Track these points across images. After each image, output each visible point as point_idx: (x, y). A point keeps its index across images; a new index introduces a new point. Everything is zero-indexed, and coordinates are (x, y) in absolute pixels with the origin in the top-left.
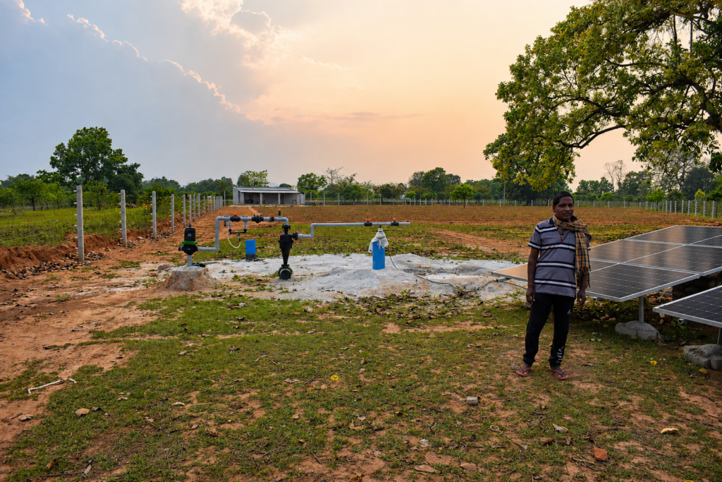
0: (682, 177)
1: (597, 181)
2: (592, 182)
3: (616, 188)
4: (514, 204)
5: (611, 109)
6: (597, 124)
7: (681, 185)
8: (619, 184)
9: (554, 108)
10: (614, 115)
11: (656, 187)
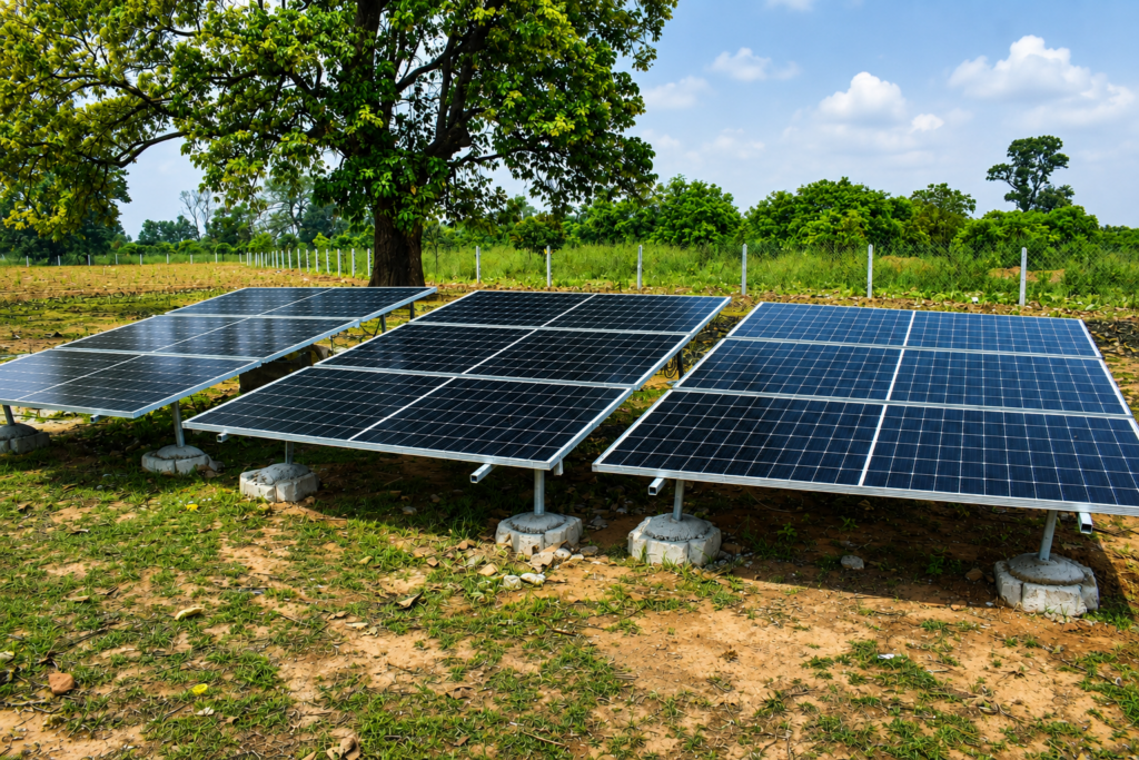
0: (300, 214)
1: (172, 223)
2: (163, 225)
3: (202, 232)
4: (24, 264)
5: (166, 104)
6: (147, 128)
7: (298, 227)
8: (207, 226)
9: (65, 96)
10: (174, 114)
11: (262, 230)
